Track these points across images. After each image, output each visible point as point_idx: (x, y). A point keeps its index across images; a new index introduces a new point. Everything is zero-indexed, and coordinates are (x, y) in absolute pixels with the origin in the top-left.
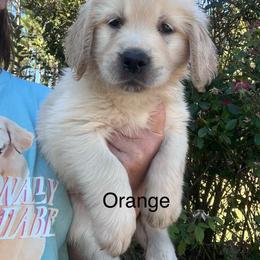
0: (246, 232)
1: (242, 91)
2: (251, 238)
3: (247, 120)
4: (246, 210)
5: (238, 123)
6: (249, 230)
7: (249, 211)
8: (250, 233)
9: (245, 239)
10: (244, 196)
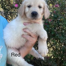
0: (49, 54)
1: (50, 22)
2: (50, 56)
3: (50, 29)
4: (49, 49)
5: (48, 29)
6: (49, 53)
7: (50, 49)
8: (50, 54)
9: (48, 56)
10: (49, 46)
